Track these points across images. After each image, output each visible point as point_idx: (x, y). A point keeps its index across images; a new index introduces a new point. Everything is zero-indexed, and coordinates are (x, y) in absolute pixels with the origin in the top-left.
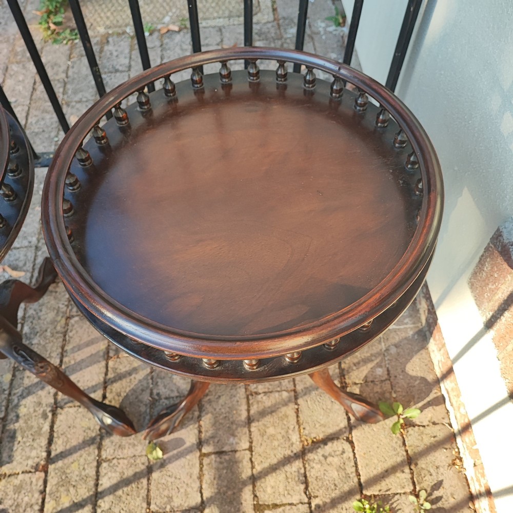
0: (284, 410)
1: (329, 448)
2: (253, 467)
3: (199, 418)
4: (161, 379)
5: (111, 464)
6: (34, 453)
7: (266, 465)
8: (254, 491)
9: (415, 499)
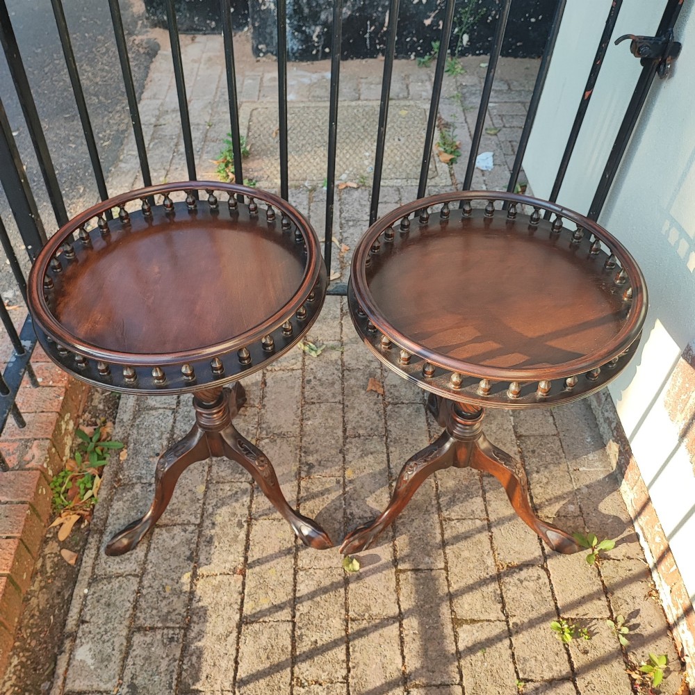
0: (478, 536)
1: (524, 573)
2: (449, 586)
3: (394, 538)
4: (354, 500)
5: (308, 573)
6: (231, 558)
7: (462, 584)
8: (451, 606)
9: (612, 624)
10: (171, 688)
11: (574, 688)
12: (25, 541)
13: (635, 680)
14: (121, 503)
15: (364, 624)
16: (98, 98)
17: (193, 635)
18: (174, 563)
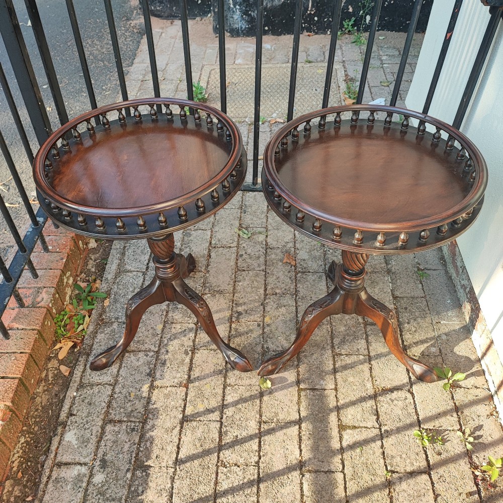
0: (361, 367)
1: (395, 395)
2: (337, 401)
3: (298, 366)
4: (270, 338)
5: (234, 388)
6: (179, 375)
7: (347, 401)
8: (338, 416)
9: (461, 434)
10: (131, 464)
11: (429, 479)
12: (34, 356)
13: (477, 476)
14: (103, 335)
15: (273, 425)
16: (104, 63)
17: (148, 427)
18: (138, 377)
